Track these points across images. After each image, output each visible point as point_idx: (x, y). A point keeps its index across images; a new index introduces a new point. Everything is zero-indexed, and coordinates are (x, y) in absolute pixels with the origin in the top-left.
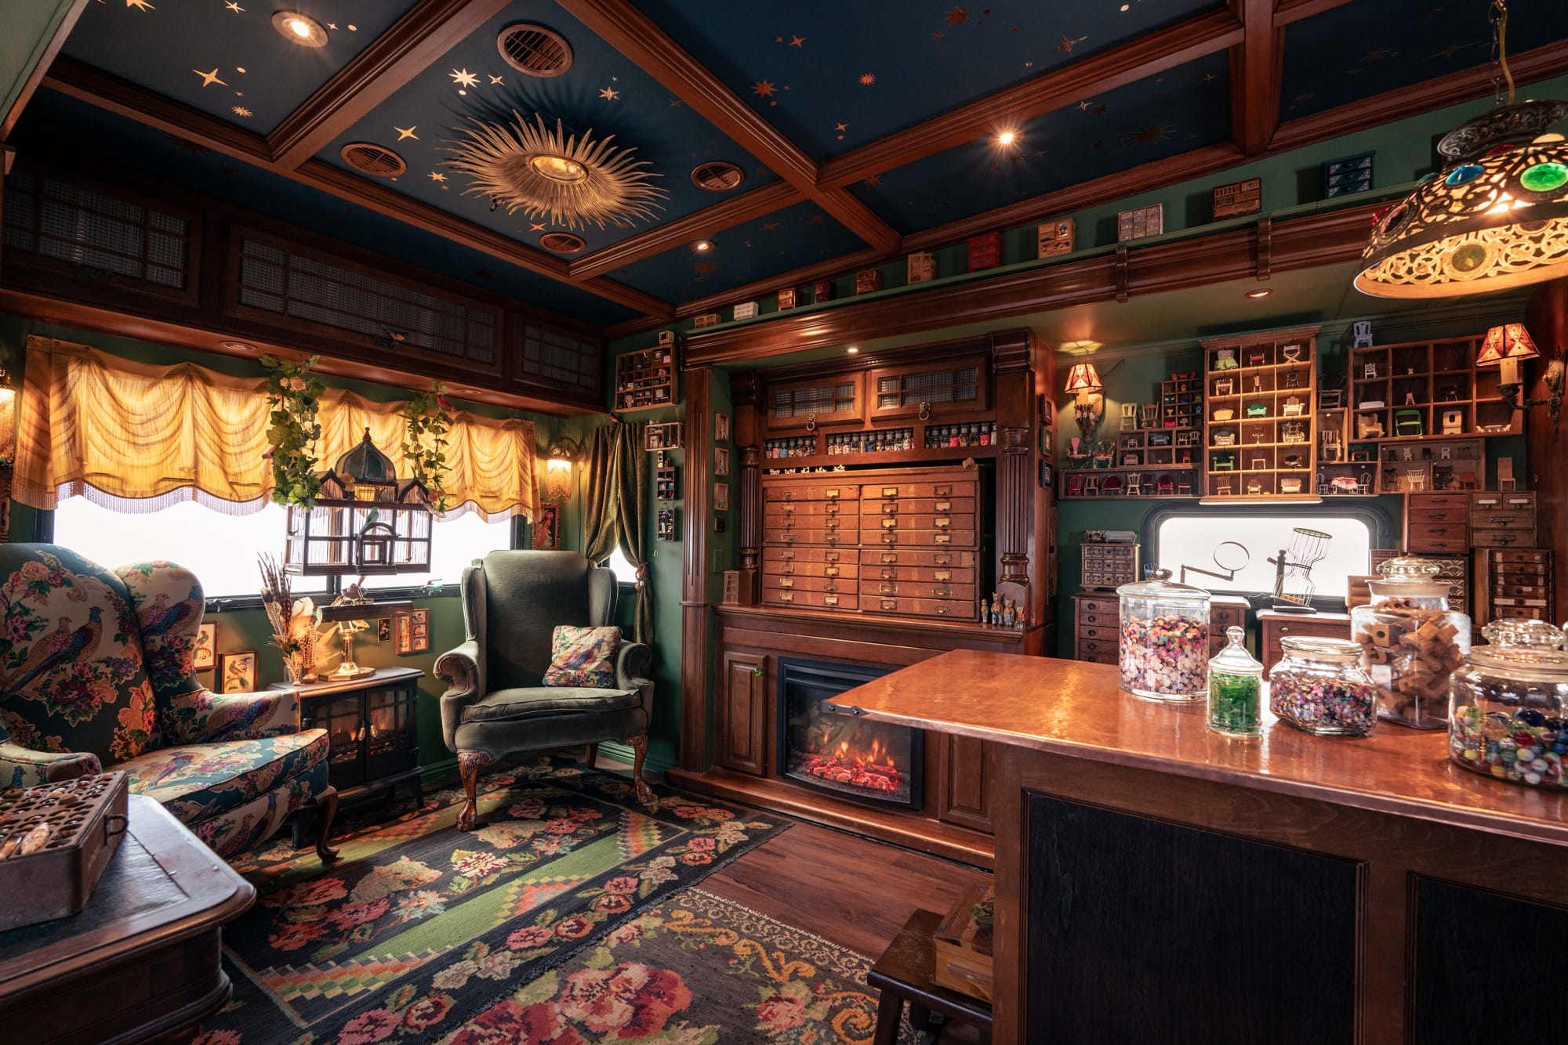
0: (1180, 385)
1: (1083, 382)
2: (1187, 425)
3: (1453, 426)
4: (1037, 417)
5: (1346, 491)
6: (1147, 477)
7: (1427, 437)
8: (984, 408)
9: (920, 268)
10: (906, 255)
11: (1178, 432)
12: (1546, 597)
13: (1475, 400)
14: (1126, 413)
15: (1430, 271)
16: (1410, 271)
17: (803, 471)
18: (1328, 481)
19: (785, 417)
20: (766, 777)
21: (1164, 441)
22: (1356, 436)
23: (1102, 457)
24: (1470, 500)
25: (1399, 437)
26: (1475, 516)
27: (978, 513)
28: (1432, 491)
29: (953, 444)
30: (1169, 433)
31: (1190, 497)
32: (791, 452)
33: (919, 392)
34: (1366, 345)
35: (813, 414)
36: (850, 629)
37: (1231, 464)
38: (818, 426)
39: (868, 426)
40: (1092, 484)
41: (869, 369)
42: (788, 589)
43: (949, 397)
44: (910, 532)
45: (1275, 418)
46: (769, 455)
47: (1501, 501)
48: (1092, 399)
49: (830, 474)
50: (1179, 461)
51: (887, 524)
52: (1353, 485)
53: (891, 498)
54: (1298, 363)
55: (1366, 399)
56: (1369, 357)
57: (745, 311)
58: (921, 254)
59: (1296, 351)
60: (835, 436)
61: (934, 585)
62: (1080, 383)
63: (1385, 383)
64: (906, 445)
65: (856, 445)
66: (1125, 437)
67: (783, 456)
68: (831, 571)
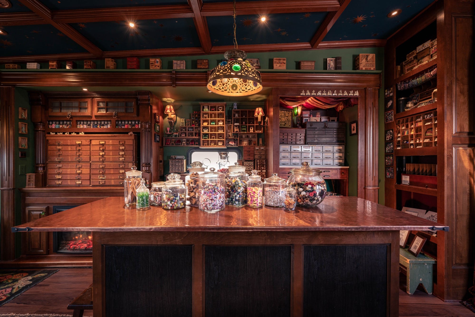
0: (196, 114)
1: (170, 110)
2: (198, 126)
3: (252, 130)
4: (153, 120)
5: (232, 145)
6: (188, 140)
7: (247, 133)
8: (136, 116)
9: (110, 64)
10: (104, 58)
11: (195, 128)
12: (266, 170)
13: (255, 125)
14: (182, 121)
15: (227, 89)
16: (223, 88)
17: (66, 134)
18: (229, 143)
19: (57, 112)
20: (49, 254)
21: (192, 130)
22: (234, 131)
23: (175, 134)
24: (254, 148)
25: (242, 132)
26: (255, 152)
27: (134, 150)
28: (248, 146)
29: (126, 127)
30: (193, 128)
31: (198, 146)
32: (61, 126)
33: (114, 108)
34: (236, 109)
35: (69, 112)
36: (85, 192)
37: (207, 137)
38: (72, 117)
39: (94, 118)
40: (173, 142)
41: (94, 98)
42: (59, 179)
43: (124, 111)
44: (110, 156)
45: (217, 126)
46: (50, 127)
47: (259, 148)
48: (173, 116)
49: (78, 135)
50: (195, 136)
51: (101, 154)
52: (233, 144)
53: (103, 145)
54: (222, 112)
55: (236, 122)
56: (237, 112)
57: (33, 66)
58: (110, 59)
59: (221, 108)
60: (80, 121)
61: (119, 175)
62: (168, 111)
63: (239, 118)
64: (109, 126)
65: (89, 125)
66: (182, 128)
67: (57, 127)
68: (78, 172)
